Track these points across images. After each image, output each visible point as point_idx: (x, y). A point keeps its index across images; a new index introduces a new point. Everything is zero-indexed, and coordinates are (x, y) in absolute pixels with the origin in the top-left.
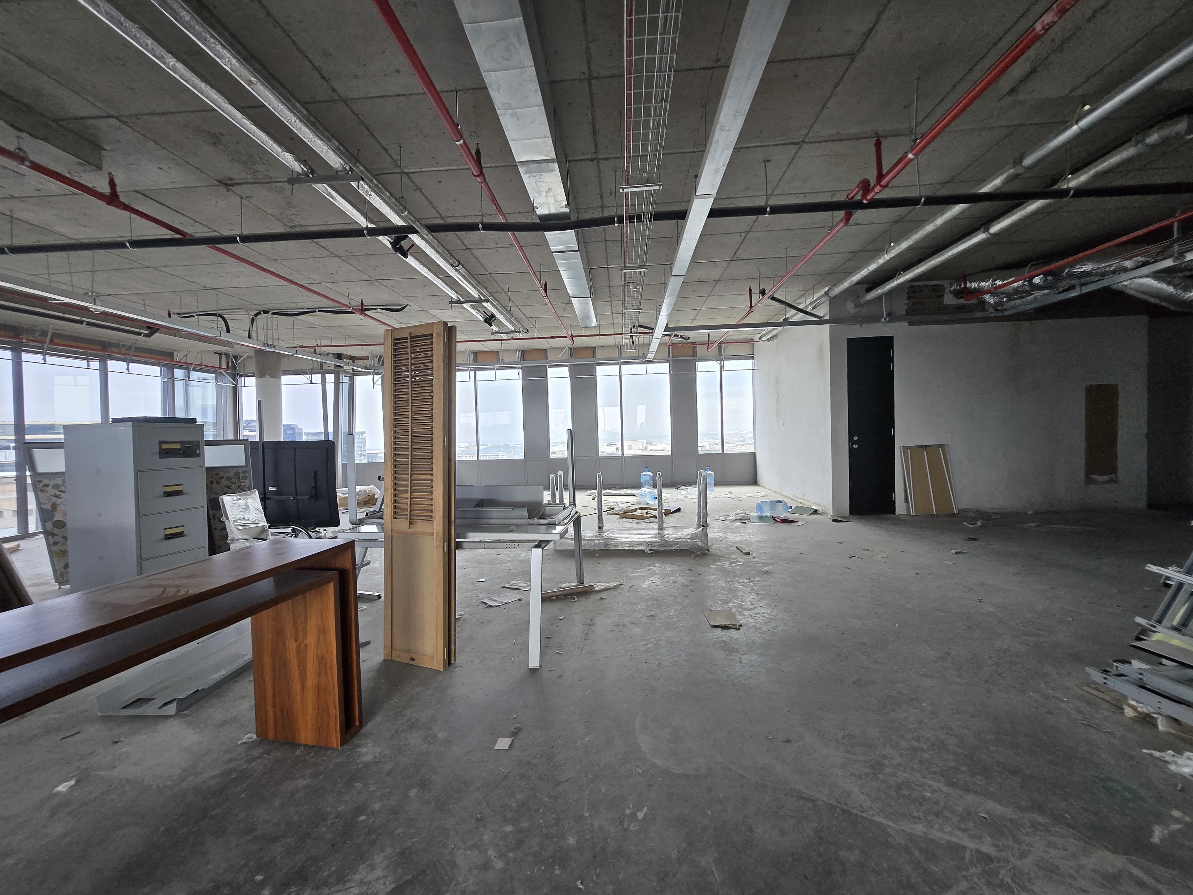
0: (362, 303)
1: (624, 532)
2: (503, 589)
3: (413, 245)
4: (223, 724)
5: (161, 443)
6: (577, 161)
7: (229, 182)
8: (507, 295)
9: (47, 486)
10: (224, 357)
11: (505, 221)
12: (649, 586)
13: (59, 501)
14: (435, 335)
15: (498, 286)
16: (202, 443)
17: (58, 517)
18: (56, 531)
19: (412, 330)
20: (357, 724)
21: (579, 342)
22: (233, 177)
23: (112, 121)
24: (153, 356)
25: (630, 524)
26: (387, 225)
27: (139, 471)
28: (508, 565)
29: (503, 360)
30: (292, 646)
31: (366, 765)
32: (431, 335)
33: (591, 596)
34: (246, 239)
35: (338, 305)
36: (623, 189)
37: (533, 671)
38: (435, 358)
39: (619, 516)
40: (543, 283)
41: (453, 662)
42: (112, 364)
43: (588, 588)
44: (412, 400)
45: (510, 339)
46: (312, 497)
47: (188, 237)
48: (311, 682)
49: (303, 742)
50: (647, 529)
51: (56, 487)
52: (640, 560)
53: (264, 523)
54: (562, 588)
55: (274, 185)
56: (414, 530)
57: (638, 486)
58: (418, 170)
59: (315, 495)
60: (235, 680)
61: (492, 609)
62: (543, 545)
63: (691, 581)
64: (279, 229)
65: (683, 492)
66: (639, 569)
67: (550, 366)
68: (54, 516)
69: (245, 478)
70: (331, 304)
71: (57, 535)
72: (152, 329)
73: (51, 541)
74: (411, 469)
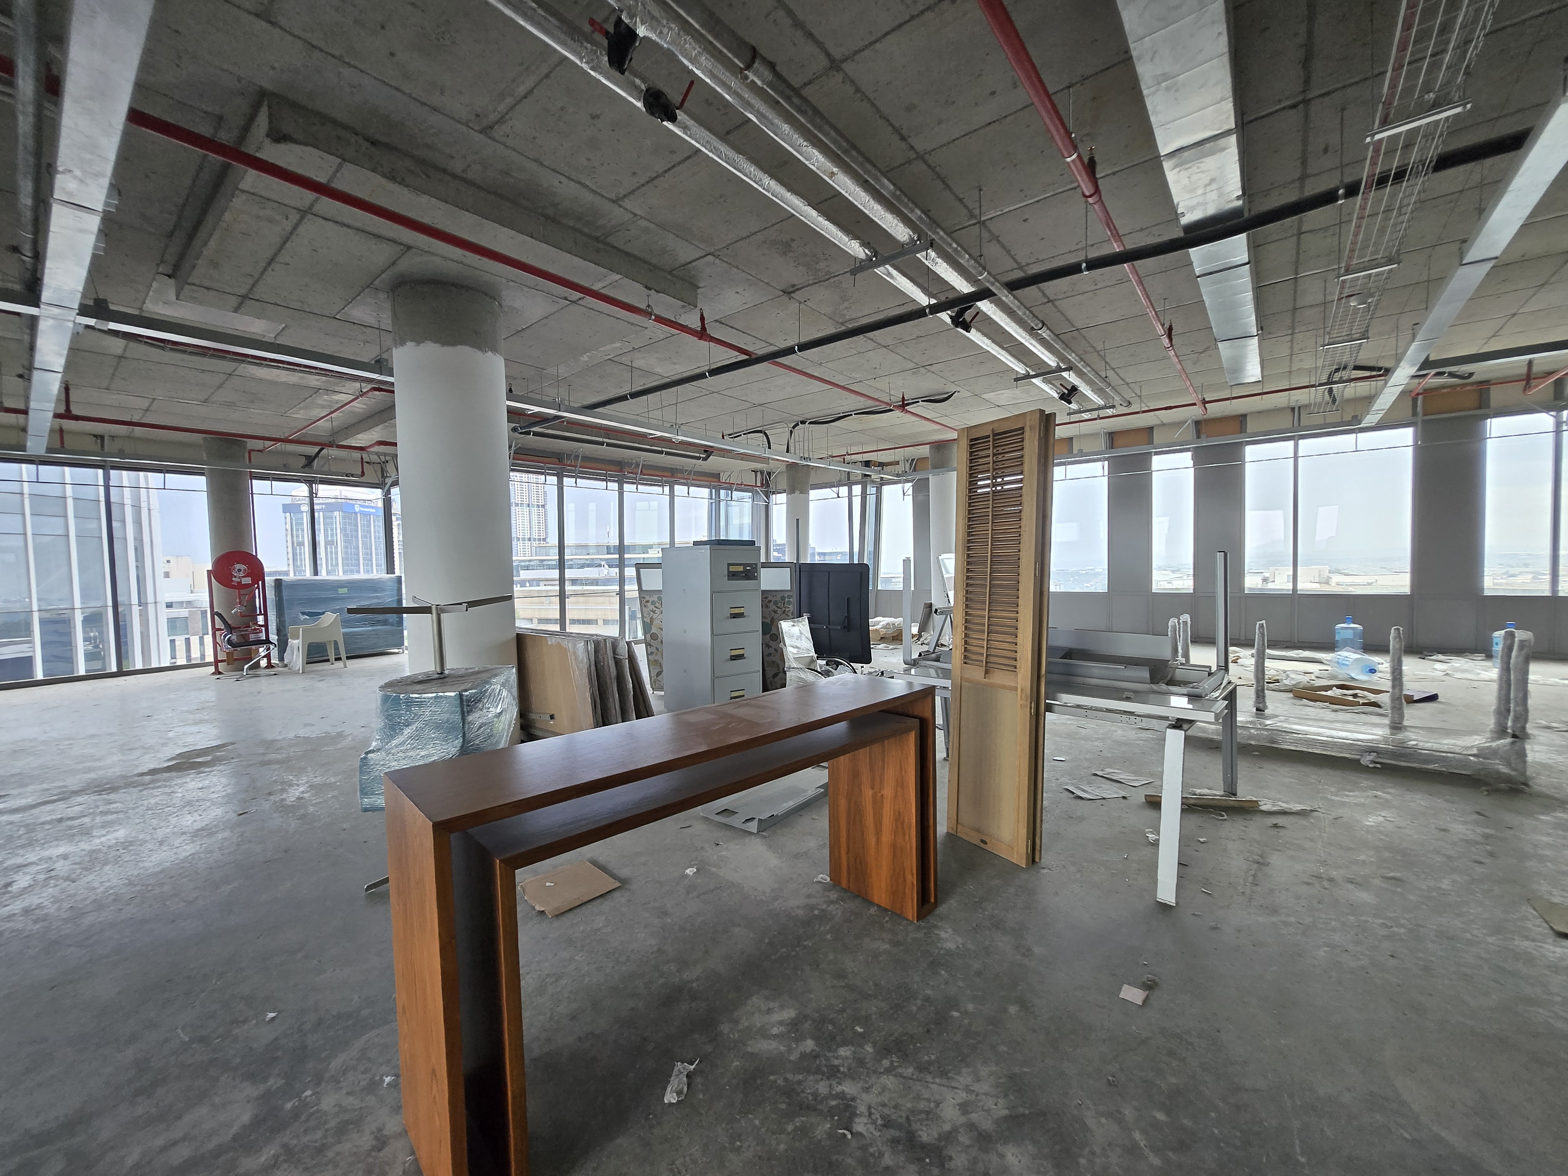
0: (903, 398)
1: (1310, 723)
2: (1094, 777)
3: (978, 313)
4: (797, 856)
5: (729, 565)
6: (1263, 117)
7: (791, 289)
8: (1099, 355)
9: (648, 602)
10: (759, 473)
11: (1122, 249)
12: (1379, 824)
13: (654, 616)
14: (1027, 429)
15: (1087, 345)
16: (759, 565)
17: (652, 631)
18: (652, 642)
19: (995, 426)
20: (932, 900)
21: (1214, 410)
22: (796, 283)
23: (710, 258)
24: (706, 478)
25: (1314, 710)
26: (951, 296)
27: (714, 592)
28: (1097, 743)
29: (1081, 451)
30: (868, 793)
31: (949, 953)
32: (1022, 428)
33: (1254, 818)
34: (803, 347)
35: (877, 403)
36: (1373, 135)
37: (1165, 907)
38: (1026, 459)
39: (1291, 695)
40: (1167, 326)
41: (1037, 860)
42: (678, 489)
43: (1248, 805)
44: (993, 515)
45: (1095, 419)
46: (845, 627)
47: (754, 357)
48: (886, 838)
49: (876, 902)
50: (1365, 724)
51: (653, 603)
52: (1353, 776)
53: (813, 653)
54: (1195, 795)
55: (832, 280)
56: (991, 681)
57: (1330, 646)
58: (999, 213)
59: (848, 626)
60: (800, 813)
61: (1083, 802)
62: (1185, 726)
63: (1486, 837)
64: (830, 330)
65: (1438, 666)
66: (1350, 791)
67: (1157, 453)
68: (650, 629)
69: (789, 603)
70: (870, 403)
71: (653, 646)
72: (708, 452)
73: (649, 651)
74: (989, 603)
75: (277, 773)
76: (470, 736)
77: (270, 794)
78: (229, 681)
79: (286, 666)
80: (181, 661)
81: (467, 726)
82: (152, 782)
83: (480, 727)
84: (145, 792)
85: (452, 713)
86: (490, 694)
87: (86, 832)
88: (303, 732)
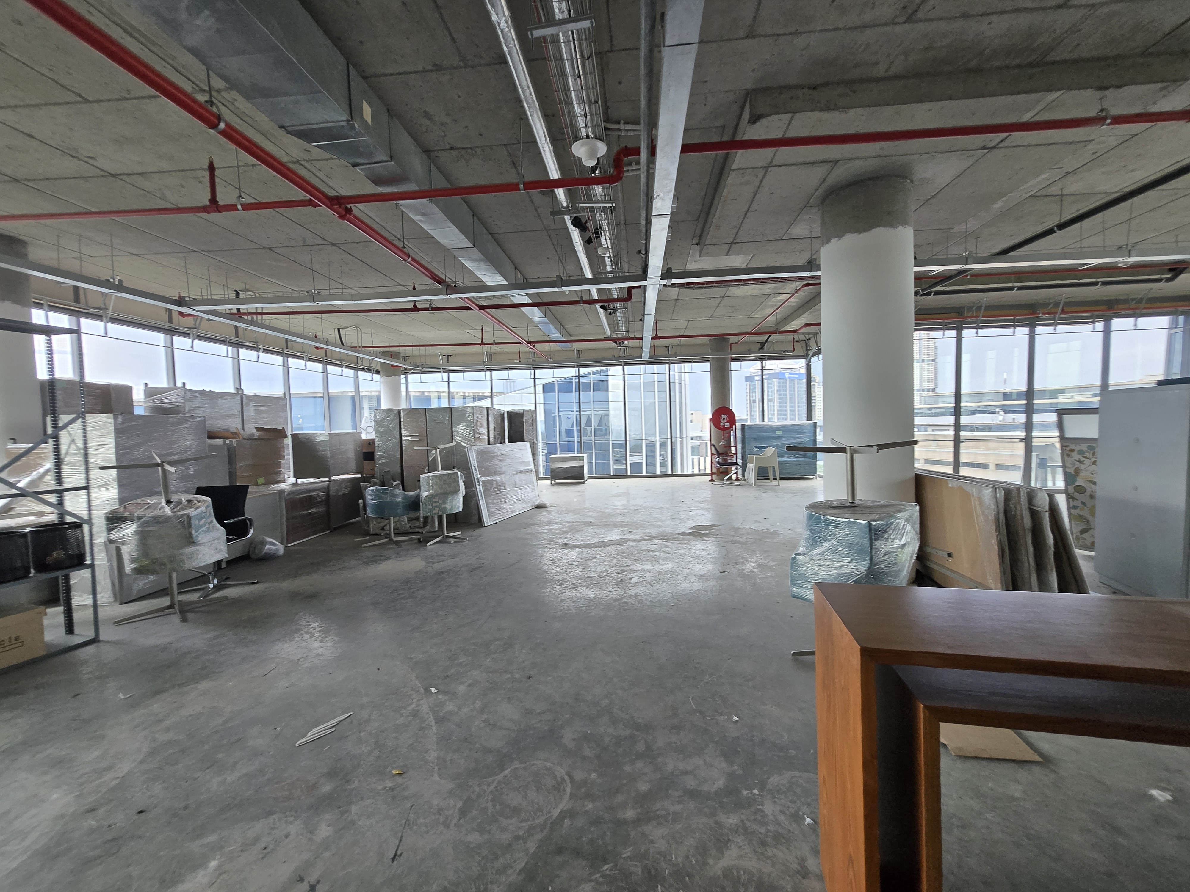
9: (1073, 451)
13: (1082, 467)
17: (1080, 482)
18: (1076, 495)
42: (1117, 323)
51: (1081, 452)
68: (1076, 480)
71: (1077, 500)
72: (1180, 269)
73: (1072, 504)
75: (740, 550)
76: (876, 560)
77: (736, 563)
78: (717, 487)
79: (745, 480)
80: (696, 472)
81: (874, 551)
82: (683, 540)
83: (885, 555)
84: (680, 545)
85: (861, 538)
86: (895, 527)
87: (656, 560)
88: (754, 526)
